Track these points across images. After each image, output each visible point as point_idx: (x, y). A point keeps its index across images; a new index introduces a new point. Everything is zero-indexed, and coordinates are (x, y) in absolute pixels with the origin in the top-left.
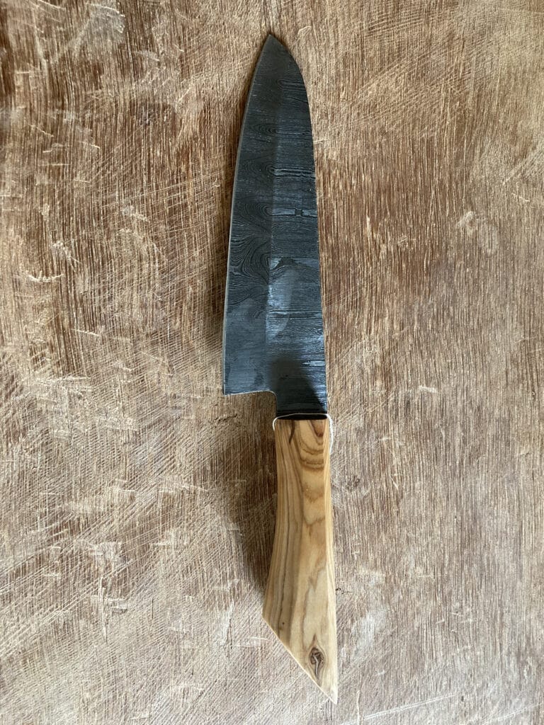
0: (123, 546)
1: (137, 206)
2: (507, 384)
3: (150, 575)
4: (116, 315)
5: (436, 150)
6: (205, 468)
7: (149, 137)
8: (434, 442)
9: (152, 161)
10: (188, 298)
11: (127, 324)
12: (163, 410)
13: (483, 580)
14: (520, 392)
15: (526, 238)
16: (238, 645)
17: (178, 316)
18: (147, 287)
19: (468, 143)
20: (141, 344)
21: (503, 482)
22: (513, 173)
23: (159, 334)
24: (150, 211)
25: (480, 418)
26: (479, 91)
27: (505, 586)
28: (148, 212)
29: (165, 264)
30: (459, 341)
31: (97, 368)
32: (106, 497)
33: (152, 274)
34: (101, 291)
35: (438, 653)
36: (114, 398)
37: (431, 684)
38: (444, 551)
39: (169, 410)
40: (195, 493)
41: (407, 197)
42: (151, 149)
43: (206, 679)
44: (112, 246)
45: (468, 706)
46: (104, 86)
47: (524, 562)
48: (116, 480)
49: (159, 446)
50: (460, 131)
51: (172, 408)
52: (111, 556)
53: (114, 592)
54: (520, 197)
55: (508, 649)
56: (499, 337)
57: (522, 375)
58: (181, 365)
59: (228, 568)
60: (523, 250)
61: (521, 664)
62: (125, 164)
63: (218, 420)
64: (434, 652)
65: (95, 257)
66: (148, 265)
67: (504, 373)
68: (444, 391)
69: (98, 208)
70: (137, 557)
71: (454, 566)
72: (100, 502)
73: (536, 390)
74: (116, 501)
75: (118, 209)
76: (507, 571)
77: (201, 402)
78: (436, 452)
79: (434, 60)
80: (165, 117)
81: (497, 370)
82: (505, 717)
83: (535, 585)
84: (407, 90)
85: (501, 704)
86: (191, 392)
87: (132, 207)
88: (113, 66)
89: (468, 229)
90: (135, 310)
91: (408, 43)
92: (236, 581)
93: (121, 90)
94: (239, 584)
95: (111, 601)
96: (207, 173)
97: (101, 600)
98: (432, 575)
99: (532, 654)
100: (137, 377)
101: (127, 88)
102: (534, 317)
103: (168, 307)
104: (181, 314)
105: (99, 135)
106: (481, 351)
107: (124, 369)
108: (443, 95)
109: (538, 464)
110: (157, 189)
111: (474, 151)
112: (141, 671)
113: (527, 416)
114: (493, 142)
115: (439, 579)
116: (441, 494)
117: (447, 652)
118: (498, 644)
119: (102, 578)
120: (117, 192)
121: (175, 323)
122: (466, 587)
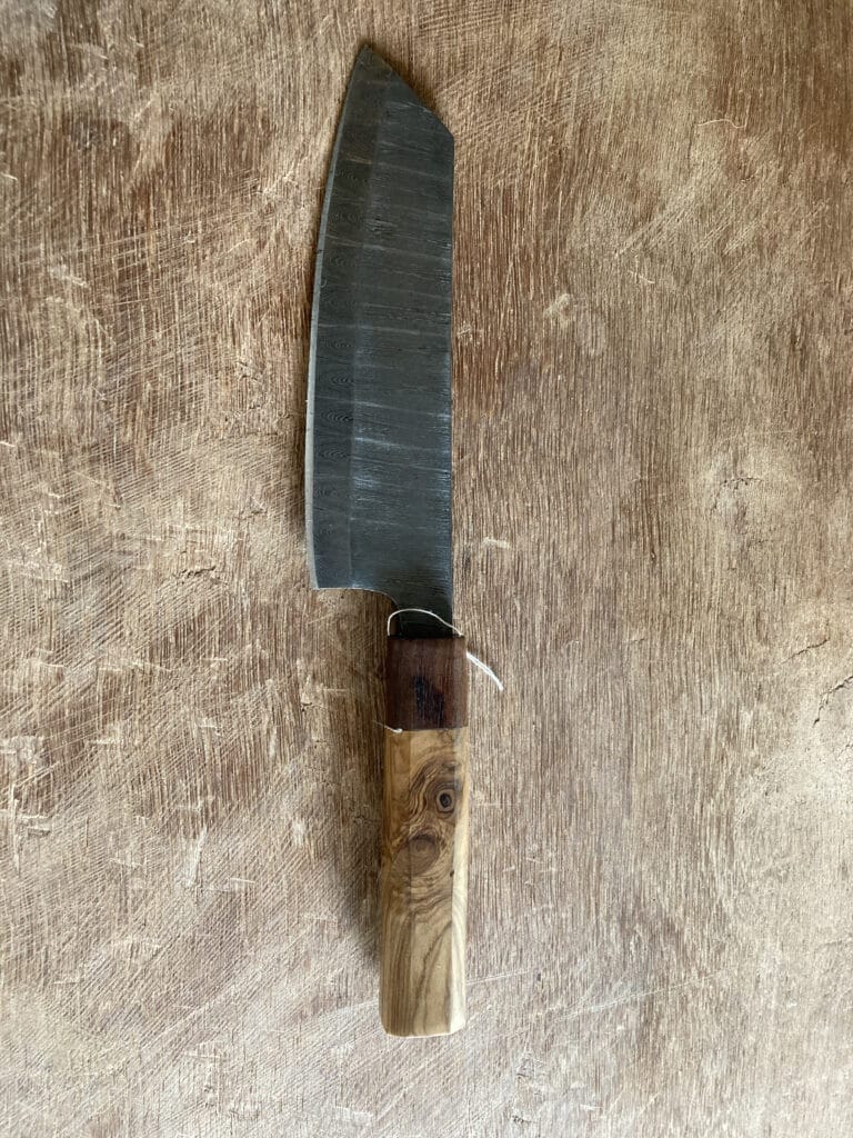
0: (45, 743)
1: (72, 266)
2: (613, 541)
3: (85, 784)
4: (40, 419)
5: (518, 206)
6: (166, 640)
7: (89, 169)
8: (503, 617)
9: (94, 203)
10: (145, 397)
11: (54, 432)
12: (106, 556)
13: (574, 814)
14: (633, 553)
15: (648, 337)
16: (211, 888)
17: (130, 423)
18: (85, 381)
19: (565, 197)
20: (74, 461)
21: (605, 677)
22: (630, 241)
23: (102, 448)
24: (92, 274)
25: (571, 587)
26: (583, 122)
27: (604, 823)
28: (88, 275)
29: (112, 348)
30: (544, 477)
31: (10, 493)
32: (20, 674)
33: (92, 362)
34: (18, 383)
35: (505, 914)
36: (35, 535)
37: (493, 955)
38: (516, 770)
39: (115, 555)
40: (151, 673)
41: (472, 270)
42: (94, 185)
43: (165, 933)
44: (34, 320)
45: (546, 988)
46: (25, 91)
47: (635, 792)
48: (37, 649)
49: (100, 605)
50: (553, 177)
51: (120, 552)
52: (28, 755)
53: (31, 807)
54: (640, 277)
55: (608, 912)
56: (603, 473)
57: (637, 529)
58: (133, 492)
59: (198, 780)
60: (642, 351)
61: (626, 933)
62: (55, 204)
63: (186, 573)
64: (499, 911)
65: (8, 335)
66: (86, 350)
67: (610, 525)
68: (520, 546)
69: (14, 264)
70: (66, 758)
71: (530, 793)
72: (12, 679)
73: (657, 550)
74: (35, 679)
75: (43, 268)
76: (608, 804)
77: (163, 546)
78: (507, 631)
79: (516, 77)
80: (115, 140)
81: (601, 519)
82: (602, 1006)
83: (650, 824)
84: (475, 118)
85: (596, 988)
86: (147, 532)
87: (64, 267)
88: (38, 64)
89: (561, 318)
90: (68, 413)
91: (478, 49)
92: (210, 799)
93: (50, 98)
94: (214, 803)
95: (26, 818)
96: (176, 223)
97: (12, 816)
98: (497, 804)
99: (642, 919)
100: (68, 507)
101: (58, 95)
102: (656, 448)
103: (114, 410)
104: (134, 420)
105: (16, 160)
106: (577, 492)
107: (50, 495)
108: (529, 125)
109: (657, 654)
110: (102, 242)
111: (573, 209)
112: (70, 917)
113: (642, 587)
114: (601, 196)
115: (509, 808)
116: (514, 690)
117: (517, 912)
118: (593, 904)
119: (14, 786)
120: (42, 245)
121: (125, 434)
122: (547, 823)
